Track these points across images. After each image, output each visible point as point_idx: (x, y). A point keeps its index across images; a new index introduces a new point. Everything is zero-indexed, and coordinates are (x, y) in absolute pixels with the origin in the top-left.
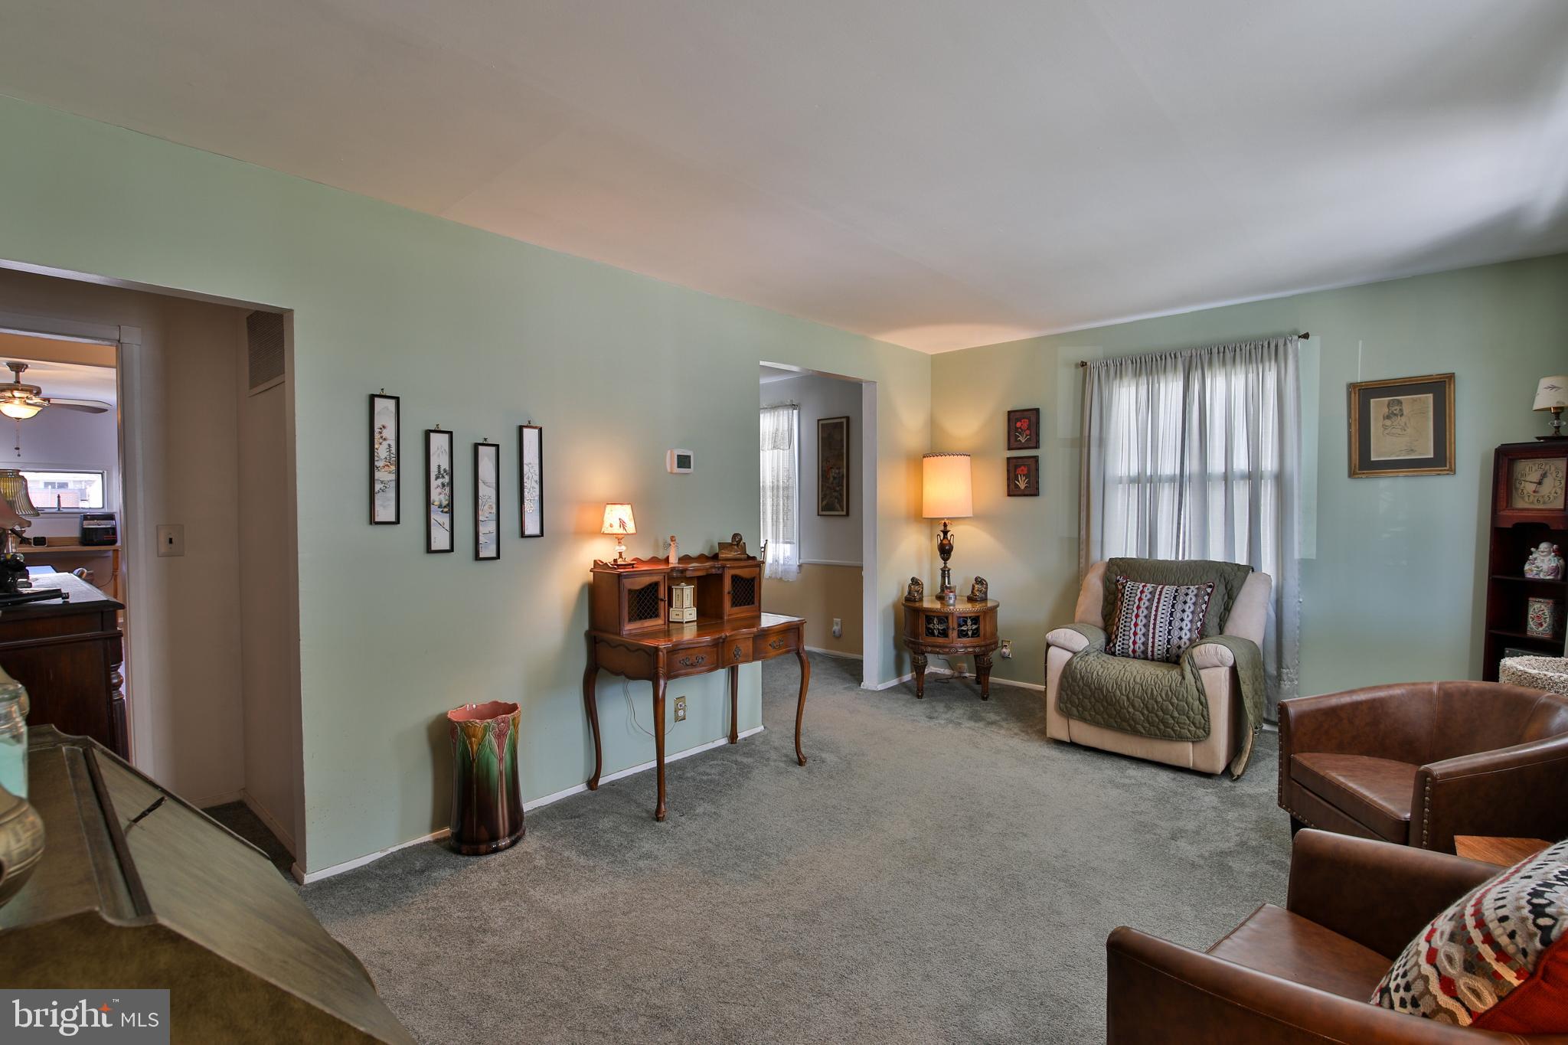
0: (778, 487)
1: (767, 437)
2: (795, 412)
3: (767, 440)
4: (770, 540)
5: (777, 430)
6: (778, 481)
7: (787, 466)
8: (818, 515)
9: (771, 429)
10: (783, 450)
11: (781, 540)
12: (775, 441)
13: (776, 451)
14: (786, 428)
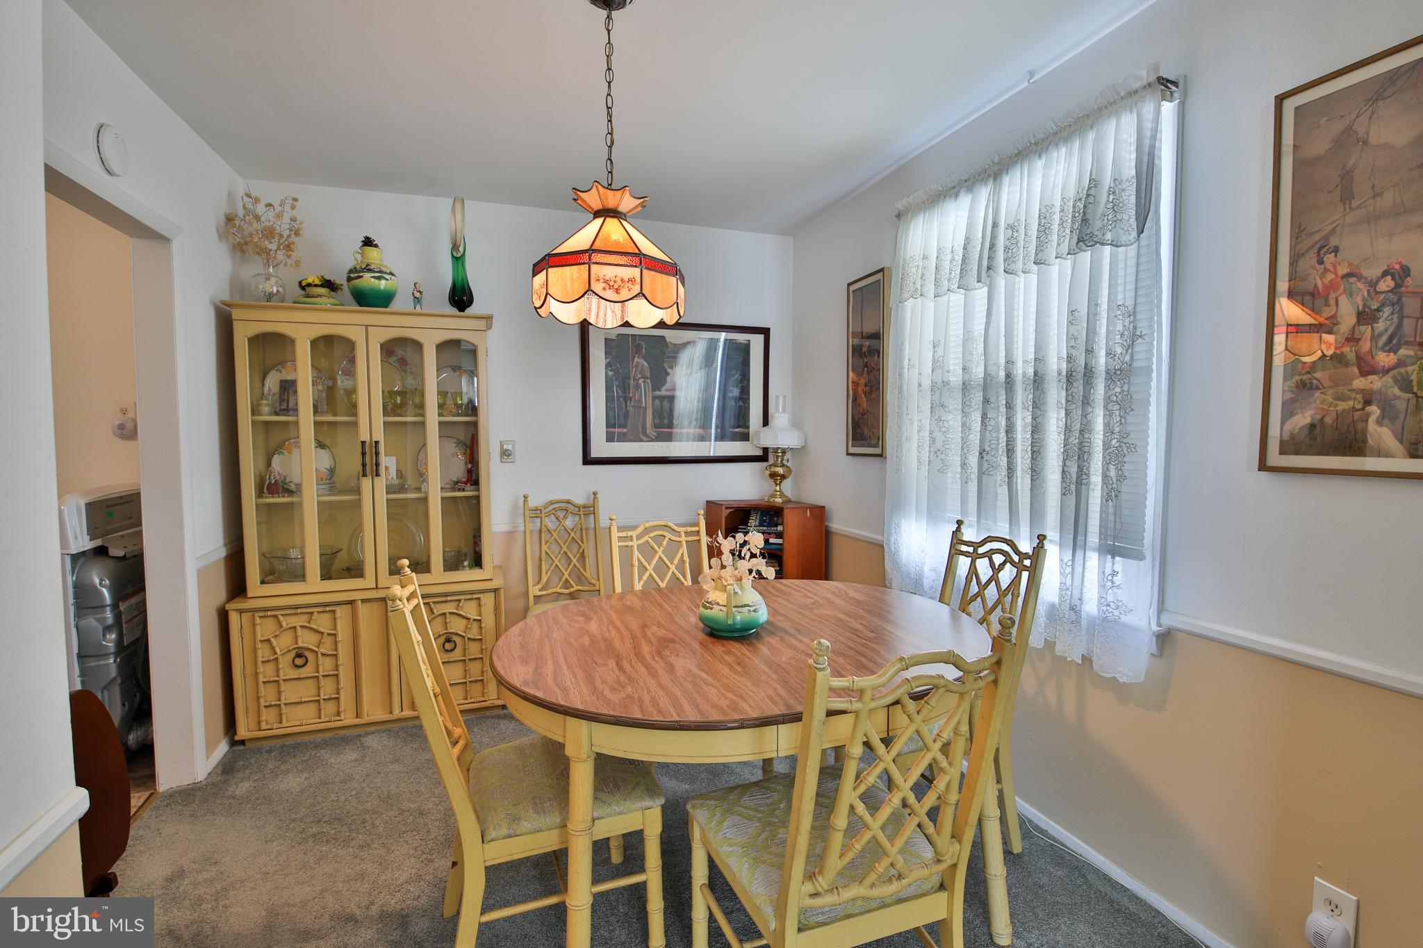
0: (1089, 373)
1: (1057, 217)
2: (1168, 109)
3: (1055, 227)
4: (1052, 534)
5: (1094, 183)
6: (1089, 351)
7: (1125, 297)
8: (1263, 466)
9: (1071, 193)
10: (1115, 244)
11: (1093, 538)
12: (1085, 221)
13: (1086, 256)
14: (1130, 171)
